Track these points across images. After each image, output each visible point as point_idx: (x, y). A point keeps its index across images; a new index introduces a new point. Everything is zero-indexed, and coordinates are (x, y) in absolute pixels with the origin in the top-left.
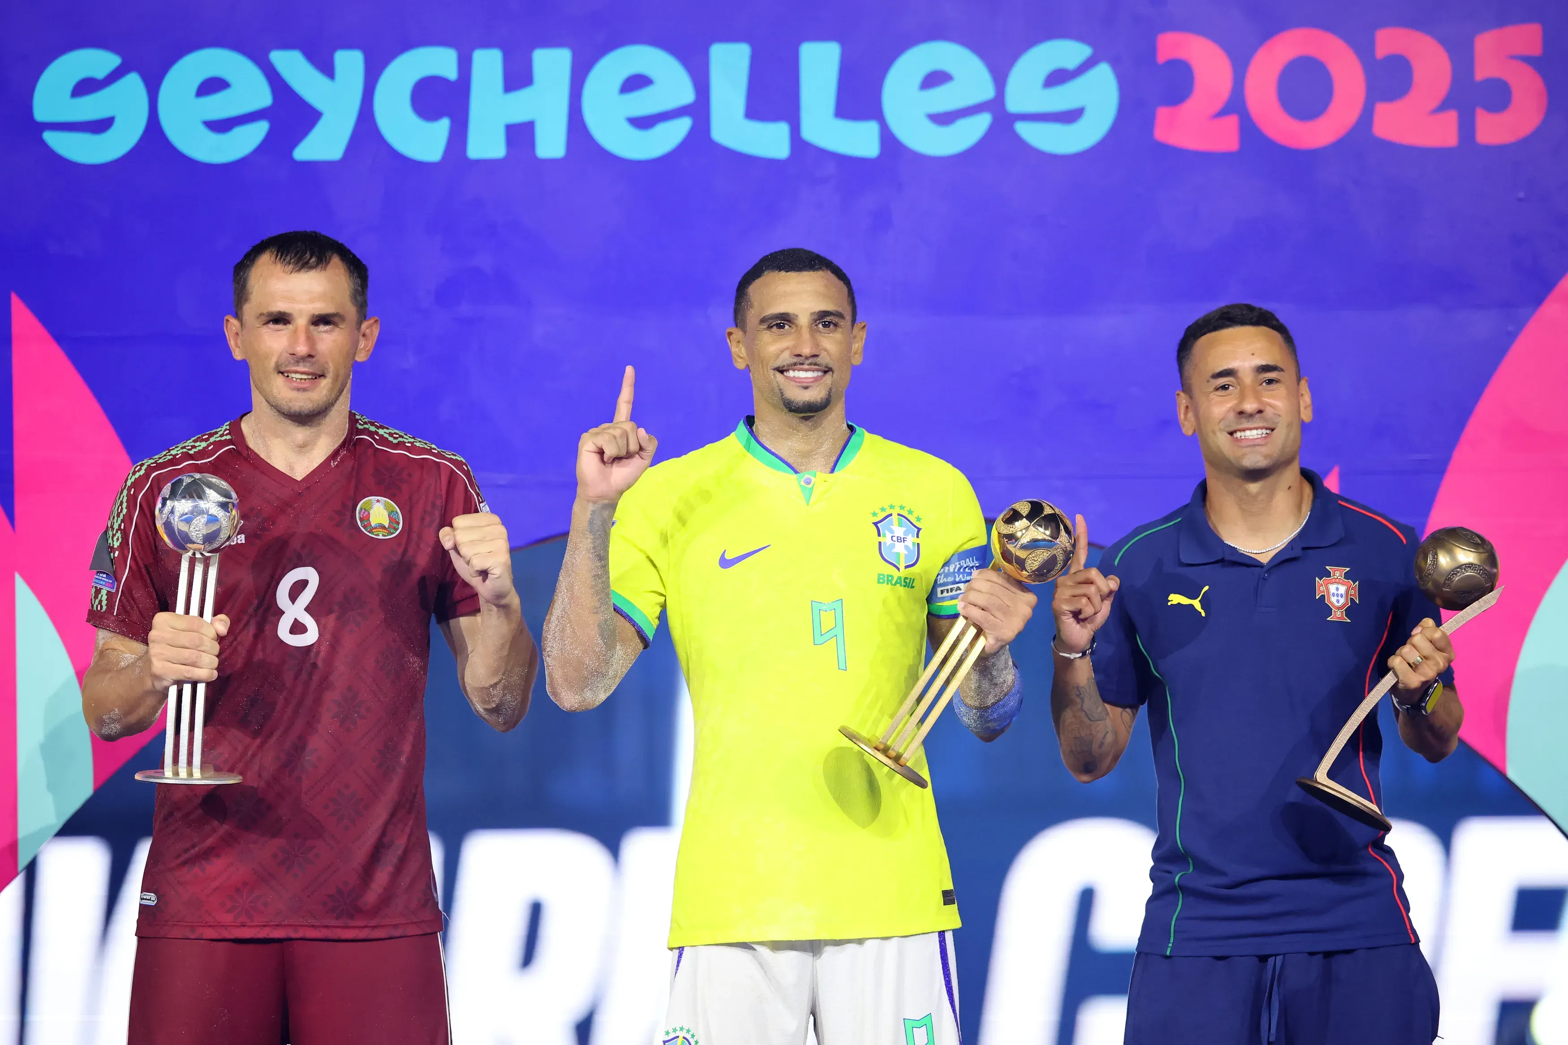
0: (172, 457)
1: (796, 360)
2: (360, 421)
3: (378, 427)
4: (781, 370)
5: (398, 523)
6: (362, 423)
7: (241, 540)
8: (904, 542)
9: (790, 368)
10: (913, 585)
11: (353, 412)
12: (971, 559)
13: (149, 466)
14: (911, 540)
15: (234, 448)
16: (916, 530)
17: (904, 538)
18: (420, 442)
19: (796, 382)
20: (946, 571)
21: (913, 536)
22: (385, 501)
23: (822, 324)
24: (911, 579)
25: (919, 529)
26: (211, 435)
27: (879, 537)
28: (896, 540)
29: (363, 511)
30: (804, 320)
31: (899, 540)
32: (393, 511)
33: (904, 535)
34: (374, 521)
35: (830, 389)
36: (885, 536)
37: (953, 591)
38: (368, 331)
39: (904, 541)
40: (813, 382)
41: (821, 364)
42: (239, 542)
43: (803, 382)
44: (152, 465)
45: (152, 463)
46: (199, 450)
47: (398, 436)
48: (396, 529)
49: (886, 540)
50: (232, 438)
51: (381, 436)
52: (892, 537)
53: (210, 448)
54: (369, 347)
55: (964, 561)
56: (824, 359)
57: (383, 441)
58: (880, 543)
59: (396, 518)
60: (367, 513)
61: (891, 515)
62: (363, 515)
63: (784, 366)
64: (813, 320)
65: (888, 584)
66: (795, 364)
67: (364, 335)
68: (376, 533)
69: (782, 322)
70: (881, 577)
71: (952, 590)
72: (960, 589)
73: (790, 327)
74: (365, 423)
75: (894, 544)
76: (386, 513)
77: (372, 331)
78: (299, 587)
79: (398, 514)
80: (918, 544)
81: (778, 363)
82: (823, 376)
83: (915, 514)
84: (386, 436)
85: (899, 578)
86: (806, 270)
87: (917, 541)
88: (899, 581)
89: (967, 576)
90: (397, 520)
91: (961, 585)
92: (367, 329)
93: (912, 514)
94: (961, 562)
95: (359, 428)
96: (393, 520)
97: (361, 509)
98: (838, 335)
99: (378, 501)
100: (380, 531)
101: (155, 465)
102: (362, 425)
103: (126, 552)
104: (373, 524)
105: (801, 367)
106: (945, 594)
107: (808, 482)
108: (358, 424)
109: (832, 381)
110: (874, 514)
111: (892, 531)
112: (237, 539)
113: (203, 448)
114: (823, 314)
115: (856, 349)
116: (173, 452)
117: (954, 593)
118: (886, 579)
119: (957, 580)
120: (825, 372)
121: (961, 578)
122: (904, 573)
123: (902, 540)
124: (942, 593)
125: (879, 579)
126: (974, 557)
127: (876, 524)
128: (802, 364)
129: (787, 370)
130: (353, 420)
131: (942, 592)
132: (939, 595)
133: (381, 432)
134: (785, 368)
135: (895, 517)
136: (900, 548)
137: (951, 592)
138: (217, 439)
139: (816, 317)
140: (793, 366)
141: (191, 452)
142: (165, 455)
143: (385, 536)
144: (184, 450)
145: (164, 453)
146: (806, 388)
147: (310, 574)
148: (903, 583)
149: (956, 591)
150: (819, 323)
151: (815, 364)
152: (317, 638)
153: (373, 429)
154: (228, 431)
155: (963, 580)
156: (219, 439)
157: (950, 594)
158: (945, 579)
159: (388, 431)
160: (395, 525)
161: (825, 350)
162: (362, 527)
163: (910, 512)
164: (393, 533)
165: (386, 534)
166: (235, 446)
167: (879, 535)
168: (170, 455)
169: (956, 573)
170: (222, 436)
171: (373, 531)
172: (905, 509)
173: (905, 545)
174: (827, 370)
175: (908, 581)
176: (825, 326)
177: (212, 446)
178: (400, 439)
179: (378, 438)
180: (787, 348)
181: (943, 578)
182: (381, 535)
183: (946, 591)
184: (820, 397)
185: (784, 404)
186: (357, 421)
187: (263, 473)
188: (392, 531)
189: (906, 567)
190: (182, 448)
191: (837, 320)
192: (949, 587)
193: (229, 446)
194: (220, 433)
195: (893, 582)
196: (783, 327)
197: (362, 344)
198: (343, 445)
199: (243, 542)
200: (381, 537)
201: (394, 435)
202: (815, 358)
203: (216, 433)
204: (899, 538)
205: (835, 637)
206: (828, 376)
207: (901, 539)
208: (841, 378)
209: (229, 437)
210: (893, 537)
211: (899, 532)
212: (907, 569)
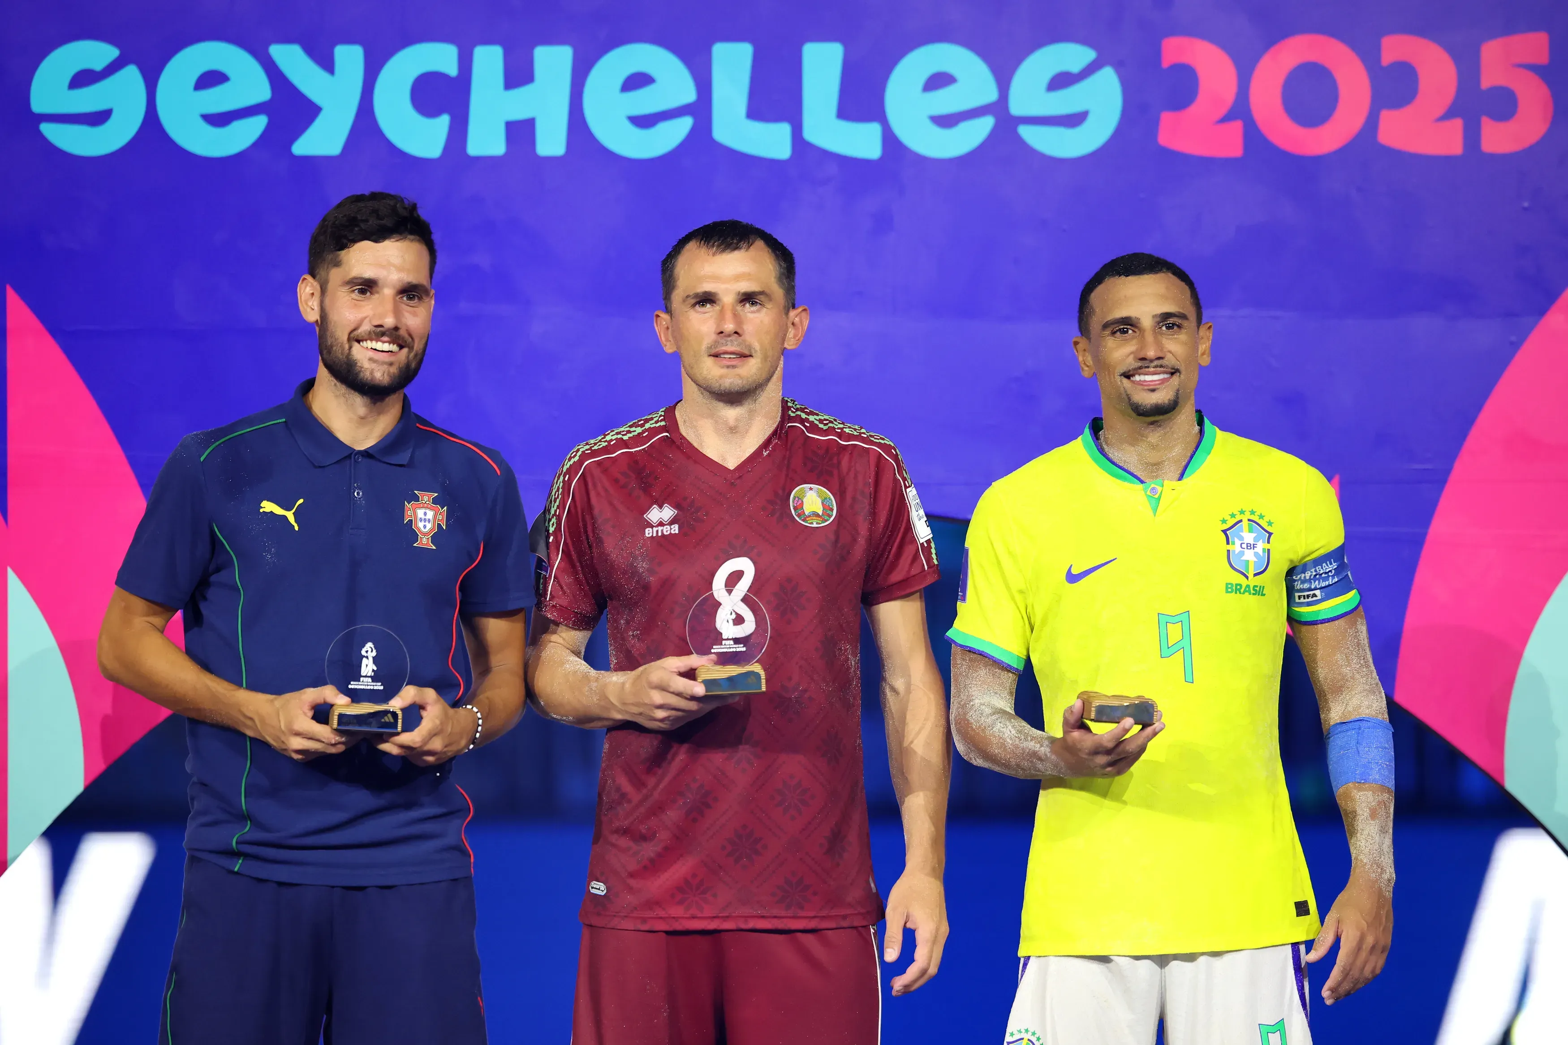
0: (606, 443)
1: (1140, 364)
2: (792, 409)
3: (808, 414)
4: (1127, 375)
5: (832, 510)
6: (795, 411)
7: (675, 530)
8: (1254, 549)
9: (1135, 372)
10: (1264, 593)
11: (786, 399)
12: (1328, 562)
13: (583, 452)
14: (1261, 546)
15: (667, 436)
16: (1268, 535)
17: (1254, 544)
18: (850, 427)
19: (1142, 385)
20: (1302, 578)
21: (1263, 542)
22: (818, 489)
23: (1166, 327)
24: (1260, 586)
25: (1270, 534)
26: (647, 421)
27: (1227, 545)
28: (1246, 547)
29: (797, 499)
30: (1147, 322)
31: (1249, 546)
32: (826, 498)
33: (1254, 542)
34: (808, 509)
35: (1178, 390)
36: (1234, 544)
37: (1310, 598)
38: (797, 320)
39: (1254, 547)
40: (1159, 384)
41: (1167, 365)
42: (673, 532)
43: (1149, 385)
44: (586, 452)
45: (587, 450)
46: (634, 435)
47: (828, 422)
48: (830, 516)
49: (1236, 547)
50: (666, 425)
51: (812, 423)
52: (1241, 544)
53: (644, 435)
54: (800, 335)
55: (1320, 567)
56: (1170, 360)
57: (813, 428)
58: (1228, 551)
59: (830, 504)
60: (800, 502)
61: (1241, 521)
62: (797, 504)
63: (1130, 371)
64: (1156, 322)
65: (1236, 593)
66: (1140, 368)
67: (793, 324)
68: (810, 521)
69: (1125, 327)
70: (1230, 586)
71: (1308, 596)
72: (1316, 596)
73: (1133, 331)
74: (797, 410)
75: (1244, 551)
76: (819, 501)
77: (801, 321)
78: (734, 578)
79: (832, 501)
80: (1269, 550)
81: (1122, 369)
82: (1170, 378)
83: (1266, 519)
84: (817, 422)
85: (1248, 586)
86: (1147, 273)
87: (1267, 546)
88: (1247, 589)
89: (1323, 582)
90: (831, 507)
91: (1318, 592)
92: (796, 317)
93: (1263, 519)
94: (1317, 568)
95: (791, 415)
96: (827, 508)
97: (795, 497)
98: (1183, 336)
99: (811, 489)
100: (814, 519)
101: (589, 451)
102: (794, 412)
103: (559, 537)
104: (807, 513)
105: (1147, 370)
106: (1302, 600)
107: (1154, 490)
108: (790, 411)
109: (1179, 382)
110: (1224, 521)
111: (1241, 538)
112: (671, 529)
113: (638, 433)
114: (1166, 316)
115: (1203, 351)
116: (608, 438)
117: (1310, 599)
118: (1234, 588)
119: (1313, 587)
120: (1172, 374)
121: (1316, 585)
122: (1253, 581)
123: (1252, 546)
124: (1299, 599)
125: (1227, 588)
126: (1332, 560)
127: (1225, 531)
128: (1148, 367)
129: (1133, 375)
130: (785, 408)
131: (1299, 597)
132: (1297, 600)
133: (811, 418)
134: (1131, 373)
135: (1245, 523)
136: (1249, 555)
137: (1308, 598)
138: (652, 426)
139: (1158, 319)
140: (1138, 371)
141: (625, 438)
142: (600, 441)
143: (820, 524)
144: (619, 436)
145: (600, 438)
146: (1153, 390)
147: (745, 565)
148: (1252, 592)
149: (1312, 598)
150: (1163, 326)
151: (1161, 366)
152: (754, 629)
153: (804, 416)
154: (662, 418)
155: (1318, 587)
156: (654, 425)
157: (1307, 600)
158: (1302, 586)
159: (817, 418)
160: (829, 512)
161: (1170, 352)
162: (796, 515)
163: (1261, 517)
164: (826, 521)
165: (820, 522)
166: (668, 432)
167: (1228, 543)
168: (605, 442)
169: (1312, 579)
170: (656, 422)
171: (807, 519)
172: (1255, 514)
173: (1254, 552)
174: (1174, 372)
175: (1258, 589)
176: (1168, 328)
177: (647, 433)
178: (830, 425)
179: (808, 425)
180: (1132, 353)
181: (1300, 584)
182: (815, 523)
183: (1302, 597)
184: (1168, 398)
185: (1132, 409)
186: (789, 408)
187: (695, 462)
188: (826, 518)
189: (1255, 575)
190: (618, 433)
191: (1180, 321)
192: (1306, 594)
193: (663, 433)
194: (655, 419)
195: (1242, 591)
196: (1127, 332)
197: (791, 332)
198: (775, 433)
199: (677, 532)
200: (815, 525)
201: (824, 422)
202: (1161, 361)
203: (652, 419)
204: (1249, 545)
205: (1182, 649)
206: (1176, 378)
207: (1250, 546)
208: (1190, 379)
209: (663, 423)
210: (1243, 545)
211: (1249, 538)
212: (1256, 577)
